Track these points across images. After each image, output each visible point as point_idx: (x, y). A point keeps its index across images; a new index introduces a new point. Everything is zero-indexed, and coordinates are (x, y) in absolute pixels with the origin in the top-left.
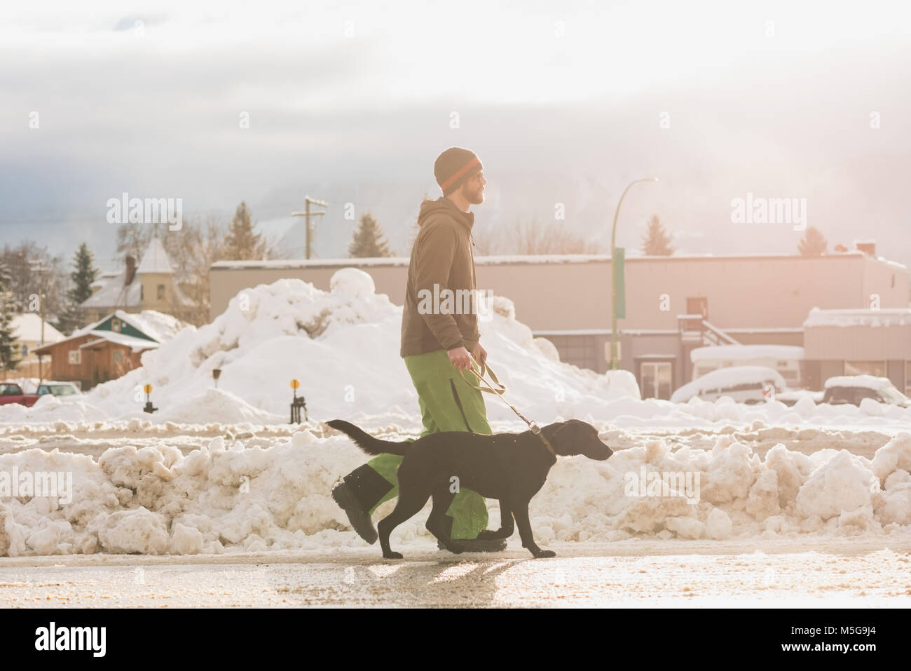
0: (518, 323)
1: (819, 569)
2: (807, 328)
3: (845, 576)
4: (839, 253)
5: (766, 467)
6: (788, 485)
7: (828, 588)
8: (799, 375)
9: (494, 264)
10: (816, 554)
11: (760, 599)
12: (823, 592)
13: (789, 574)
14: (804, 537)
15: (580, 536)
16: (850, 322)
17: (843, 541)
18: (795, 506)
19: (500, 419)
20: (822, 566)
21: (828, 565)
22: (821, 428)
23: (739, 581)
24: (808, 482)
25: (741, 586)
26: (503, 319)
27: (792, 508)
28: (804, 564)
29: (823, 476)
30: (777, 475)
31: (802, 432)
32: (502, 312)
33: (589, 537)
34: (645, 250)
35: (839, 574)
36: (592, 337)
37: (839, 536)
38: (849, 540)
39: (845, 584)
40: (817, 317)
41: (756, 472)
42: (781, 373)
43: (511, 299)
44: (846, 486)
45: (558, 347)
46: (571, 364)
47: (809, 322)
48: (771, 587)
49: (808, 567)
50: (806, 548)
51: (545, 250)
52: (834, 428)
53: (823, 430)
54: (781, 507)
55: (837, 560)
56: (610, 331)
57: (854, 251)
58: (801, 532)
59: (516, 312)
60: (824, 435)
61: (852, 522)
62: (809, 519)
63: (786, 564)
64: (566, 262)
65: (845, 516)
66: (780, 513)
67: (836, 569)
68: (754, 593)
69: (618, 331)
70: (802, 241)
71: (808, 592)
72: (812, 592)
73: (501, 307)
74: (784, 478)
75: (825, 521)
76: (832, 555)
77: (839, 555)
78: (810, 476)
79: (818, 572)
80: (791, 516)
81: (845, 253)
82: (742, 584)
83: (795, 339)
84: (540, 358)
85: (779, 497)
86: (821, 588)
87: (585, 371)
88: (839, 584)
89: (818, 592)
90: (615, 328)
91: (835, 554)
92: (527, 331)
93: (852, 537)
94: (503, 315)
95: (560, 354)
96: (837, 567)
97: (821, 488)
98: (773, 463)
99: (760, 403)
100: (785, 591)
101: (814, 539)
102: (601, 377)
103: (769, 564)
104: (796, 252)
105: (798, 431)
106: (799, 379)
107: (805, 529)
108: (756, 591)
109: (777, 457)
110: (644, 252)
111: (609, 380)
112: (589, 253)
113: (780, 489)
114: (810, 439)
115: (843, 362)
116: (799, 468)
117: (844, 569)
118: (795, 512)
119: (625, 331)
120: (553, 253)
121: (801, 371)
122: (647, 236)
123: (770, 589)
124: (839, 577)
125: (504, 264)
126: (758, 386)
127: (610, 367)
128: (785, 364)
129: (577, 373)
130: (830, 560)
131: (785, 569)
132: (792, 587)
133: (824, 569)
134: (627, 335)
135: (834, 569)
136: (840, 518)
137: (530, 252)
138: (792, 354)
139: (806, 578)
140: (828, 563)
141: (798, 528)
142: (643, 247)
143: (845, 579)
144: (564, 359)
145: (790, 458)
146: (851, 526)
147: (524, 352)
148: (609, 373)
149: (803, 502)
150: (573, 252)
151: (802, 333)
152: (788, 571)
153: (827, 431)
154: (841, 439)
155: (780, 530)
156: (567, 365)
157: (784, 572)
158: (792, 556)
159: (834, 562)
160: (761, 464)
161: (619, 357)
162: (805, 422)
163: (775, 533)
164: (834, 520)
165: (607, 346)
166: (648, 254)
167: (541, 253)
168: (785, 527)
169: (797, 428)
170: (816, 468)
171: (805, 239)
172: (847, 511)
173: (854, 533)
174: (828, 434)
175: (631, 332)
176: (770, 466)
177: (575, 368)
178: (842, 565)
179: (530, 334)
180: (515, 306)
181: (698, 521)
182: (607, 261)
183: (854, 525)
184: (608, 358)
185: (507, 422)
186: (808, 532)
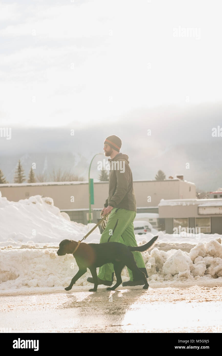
0: (55, 207)
1: (173, 293)
2: (160, 206)
3: (182, 295)
4: (170, 179)
5: (151, 256)
6: (159, 263)
7: (177, 300)
8: (157, 224)
9: (45, 186)
10: (171, 288)
11: (152, 305)
12: (175, 302)
13: (162, 295)
14: (166, 282)
15: (83, 284)
16: (175, 204)
17: (180, 283)
18: (162, 270)
19: (49, 242)
20: (174, 292)
21: (176, 292)
22: (167, 243)
23: (144, 298)
24: (167, 261)
25: (145, 300)
26: (49, 205)
27: (161, 271)
28: (167, 291)
29: (172, 259)
30: (155, 259)
31: (161, 244)
32: (49, 203)
33: (87, 284)
34: (100, 179)
35: (180, 295)
36: (82, 211)
37: (178, 281)
38: (182, 282)
39: (183, 298)
40: (163, 202)
41: (147, 259)
42: (151, 223)
43: (52, 198)
44: (180, 263)
45: (69, 215)
46: (74, 221)
47: (160, 204)
48: (156, 300)
49: (169, 293)
50: (166, 286)
51: (64, 180)
52: (172, 242)
53: (168, 243)
54: (157, 271)
55: (179, 290)
56: (88, 209)
57: (175, 178)
58: (164, 280)
59: (54, 203)
60: (169, 245)
61: (183, 276)
62: (167, 275)
63: (161, 292)
64: (72, 184)
65: (180, 274)
66: (156, 273)
67: (179, 293)
68: (150, 303)
69: (91, 209)
70: (157, 175)
71: (170, 302)
72: (172, 302)
73: (48, 201)
74: (158, 261)
75: (173, 276)
76: (177, 288)
77: (179, 288)
78: (167, 259)
79: (173, 294)
80: (161, 274)
81: (172, 179)
82: (145, 299)
83: (155, 211)
84: (63, 220)
85: (156, 267)
86: (174, 300)
87: (80, 224)
88: (181, 298)
89: (173, 302)
90: (90, 208)
91: (178, 288)
92: (58, 210)
93: (183, 281)
94: (49, 204)
95: (70, 217)
96: (179, 292)
97: (171, 263)
98: (153, 255)
99: (143, 234)
100: (162, 302)
101: (169, 283)
102: (85, 226)
103: (154, 292)
104: (155, 179)
105: (159, 244)
106: (157, 225)
107: (166, 279)
108: (150, 302)
109: (155, 252)
110: (100, 180)
111: (88, 227)
112: (80, 181)
113: (156, 265)
114: (164, 246)
115: (173, 219)
116: (163, 256)
117: (182, 293)
118: (162, 273)
119: (94, 209)
120: (67, 181)
121: (158, 222)
122: (101, 174)
123: (156, 301)
124: (180, 296)
125: (49, 185)
126: (142, 228)
127: (89, 222)
128: (152, 220)
129: (76, 224)
130: (176, 290)
131: (160, 294)
132: (164, 300)
133: (174, 293)
134: (95, 210)
135: (178, 293)
136: (178, 274)
137: (58, 181)
138: (154, 216)
139: (169, 297)
140: (176, 291)
141: (163, 279)
142: (100, 178)
143: (183, 296)
144: (72, 220)
145: (160, 253)
146: (183, 277)
147: (57, 218)
148: (89, 224)
149: (165, 269)
150: (74, 181)
151: (158, 209)
152: (161, 294)
153: (170, 243)
154: (175, 246)
155: (157, 280)
156: (73, 222)
157: (160, 295)
158: (162, 289)
159: (178, 291)
160: (149, 255)
161: (92, 218)
162: (161, 240)
163: (155, 281)
164: (176, 275)
165: (88, 214)
166: (101, 181)
167: (62, 181)
168: (159, 278)
169: (159, 243)
170: (169, 256)
171: (158, 175)
172: (181, 272)
173: (184, 280)
174: (170, 244)
175: (96, 209)
176: (152, 256)
177: (76, 223)
178: (181, 292)
179: (59, 211)
180: (54, 201)
181: (126, 277)
182: (87, 184)
183: (184, 277)
184: (88, 219)
185: (52, 243)
186: (167, 280)
